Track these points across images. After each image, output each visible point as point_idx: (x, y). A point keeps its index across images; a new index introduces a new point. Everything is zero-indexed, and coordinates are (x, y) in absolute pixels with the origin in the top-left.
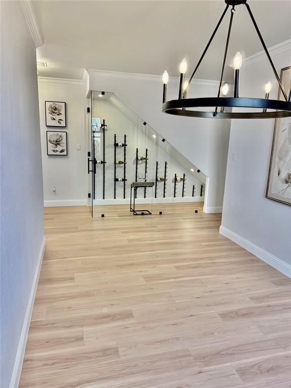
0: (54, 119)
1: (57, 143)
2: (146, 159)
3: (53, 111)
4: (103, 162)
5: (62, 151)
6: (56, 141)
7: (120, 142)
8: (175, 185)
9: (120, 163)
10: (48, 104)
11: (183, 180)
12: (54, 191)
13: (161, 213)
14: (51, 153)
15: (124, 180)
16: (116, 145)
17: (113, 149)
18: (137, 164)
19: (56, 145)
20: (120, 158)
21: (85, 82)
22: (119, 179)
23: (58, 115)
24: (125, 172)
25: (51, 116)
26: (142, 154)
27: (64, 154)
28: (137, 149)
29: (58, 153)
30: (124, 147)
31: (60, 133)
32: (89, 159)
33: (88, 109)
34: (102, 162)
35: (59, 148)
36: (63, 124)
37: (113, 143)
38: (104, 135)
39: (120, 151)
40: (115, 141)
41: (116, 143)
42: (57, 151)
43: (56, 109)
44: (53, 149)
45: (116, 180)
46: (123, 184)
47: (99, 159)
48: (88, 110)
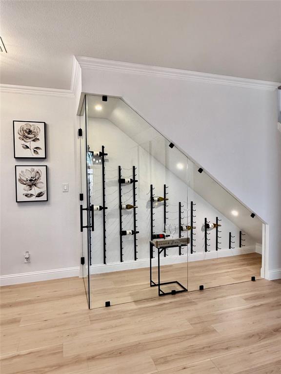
0: (28, 147)
1: (32, 183)
2: (165, 199)
3: (26, 134)
4: (103, 208)
5: (40, 195)
6: (31, 180)
7: (127, 176)
8: (206, 233)
9: (128, 207)
10: (18, 126)
11: (216, 226)
12: (27, 259)
13: (201, 288)
14: (22, 198)
15: (134, 233)
16: (121, 181)
17: (117, 188)
18: (152, 208)
19: (30, 186)
20: (127, 200)
21: (75, 93)
22: (128, 232)
23: (34, 141)
24: (135, 220)
25: (23, 142)
26: (158, 193)
27: (43, 199)
28: (151, 185)
29: (33, 198)
30: (132, 184)
31: (36, 168)
32: (81, 206)
33: (80, 131)
34: (101, 208)
35: (35, 191)
36: (41, 154)
37: (117, 179)
38: (103, 168)
39: (127, 189)
40: (120, 176)
41: (122, 178)
42: (31, 195)
43: (30, 132)
44: (26, 192)
45: (123, 233)
46: (133, 239)
47: (97, 203)
48: (80, 133)
